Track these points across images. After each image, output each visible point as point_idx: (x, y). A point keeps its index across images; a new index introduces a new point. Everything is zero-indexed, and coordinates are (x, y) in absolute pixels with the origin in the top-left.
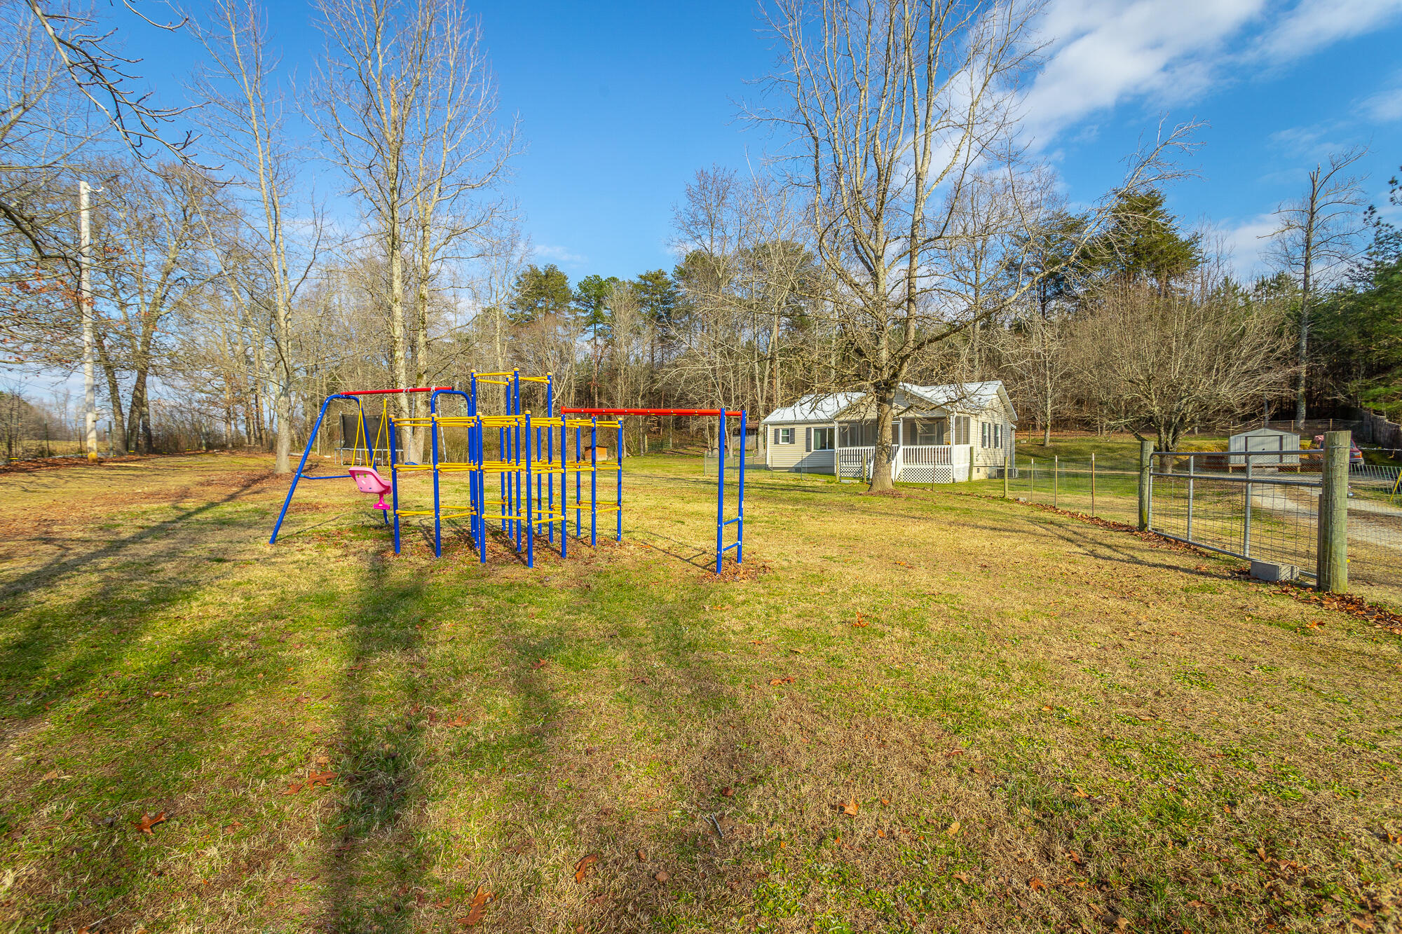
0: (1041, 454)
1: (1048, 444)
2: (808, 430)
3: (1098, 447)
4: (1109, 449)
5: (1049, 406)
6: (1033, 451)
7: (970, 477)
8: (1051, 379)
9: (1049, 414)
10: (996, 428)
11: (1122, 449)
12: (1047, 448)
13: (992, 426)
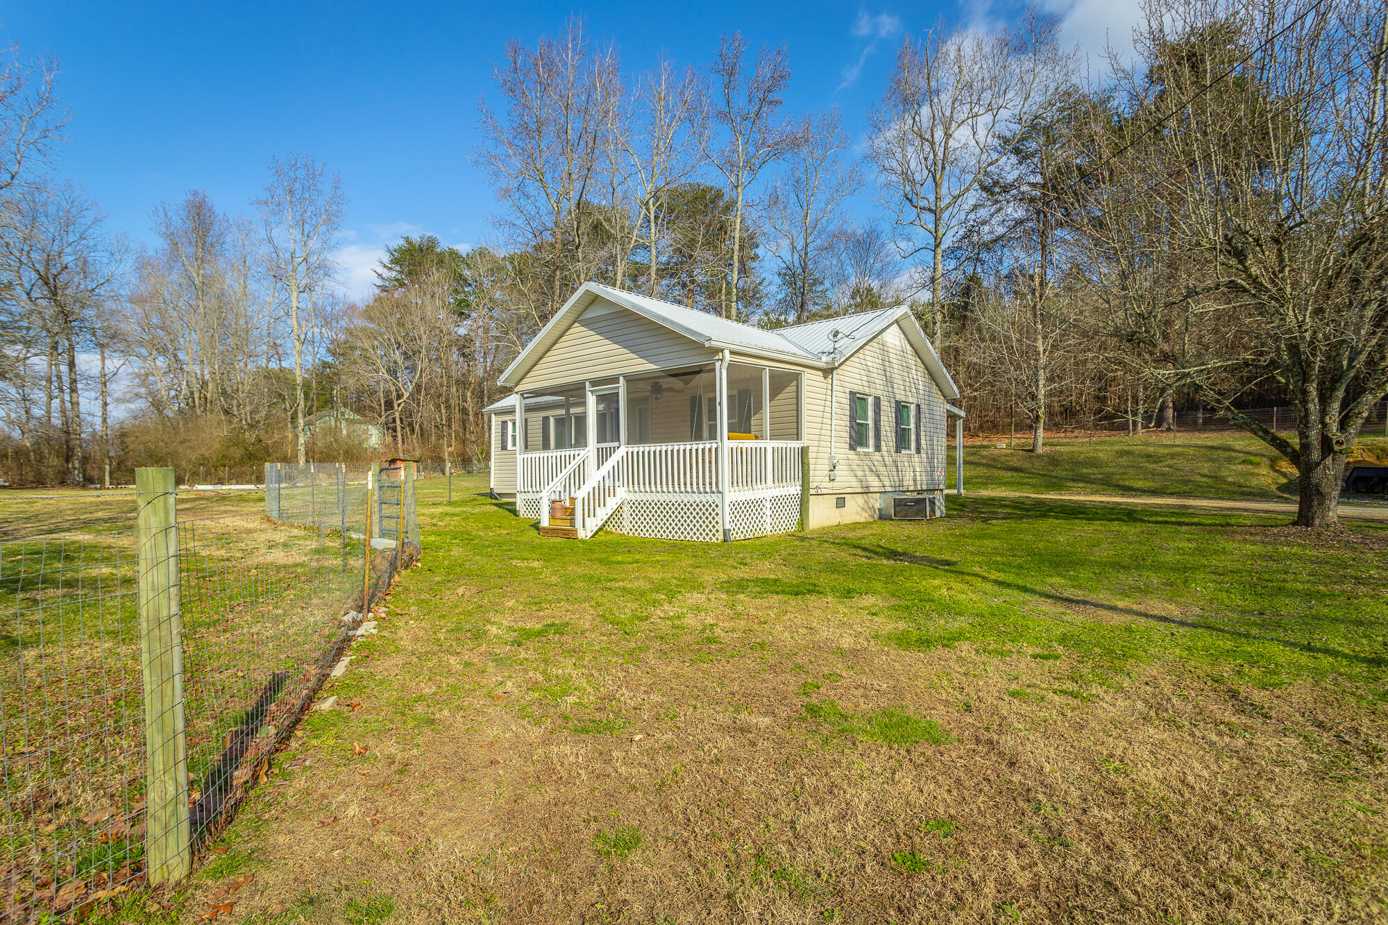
0: (1027, 465)
1: (1040, 450)
2: (546, 420)
3: (1128, 453)
4: (1148, 456)
5: (1042, 382)
6: (1014, 462)
7: (803, 522)
8: (1045, 337)
9: (1041, 397)
10: (901, 408)
11: (1173, 456)
12: (1038, 456)
13: (885, 405)
